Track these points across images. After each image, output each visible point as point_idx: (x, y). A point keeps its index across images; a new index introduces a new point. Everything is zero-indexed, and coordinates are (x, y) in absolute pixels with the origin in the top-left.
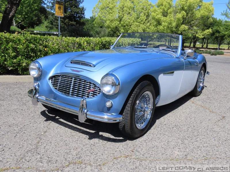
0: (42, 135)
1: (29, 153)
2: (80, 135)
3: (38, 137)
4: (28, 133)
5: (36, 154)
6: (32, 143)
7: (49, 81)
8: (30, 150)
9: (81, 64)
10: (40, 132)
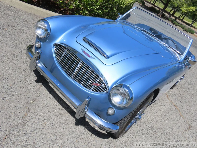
0: (31, 103)
1: (15, 130)
2: (68, 115)
3: (26, 107)
4: (17, 96)
5: (22, 133)
6: (20, 114)
7: (53, 48)
8: (16, 124)
9: (94, 47)
10: (29, 99)
